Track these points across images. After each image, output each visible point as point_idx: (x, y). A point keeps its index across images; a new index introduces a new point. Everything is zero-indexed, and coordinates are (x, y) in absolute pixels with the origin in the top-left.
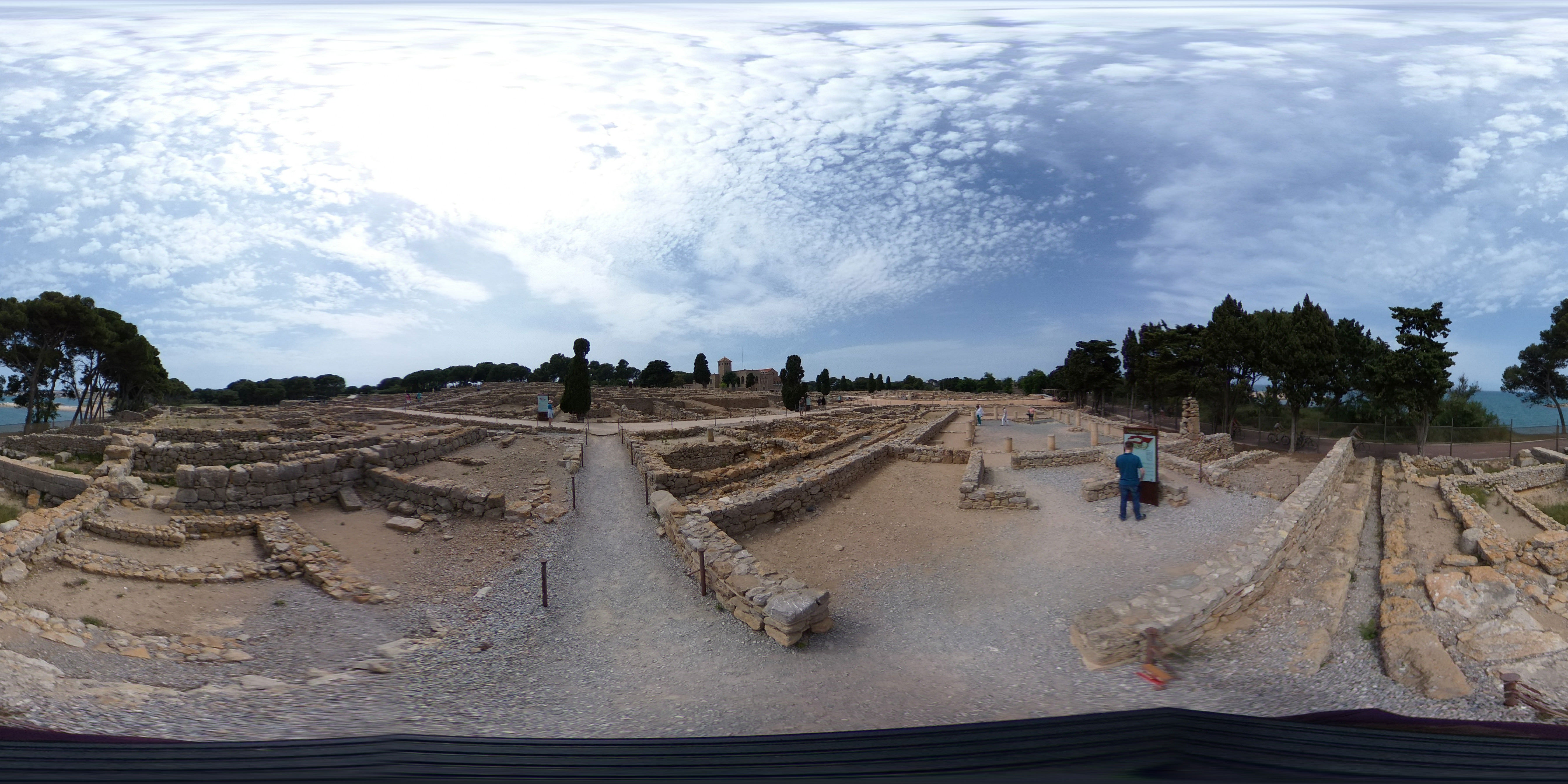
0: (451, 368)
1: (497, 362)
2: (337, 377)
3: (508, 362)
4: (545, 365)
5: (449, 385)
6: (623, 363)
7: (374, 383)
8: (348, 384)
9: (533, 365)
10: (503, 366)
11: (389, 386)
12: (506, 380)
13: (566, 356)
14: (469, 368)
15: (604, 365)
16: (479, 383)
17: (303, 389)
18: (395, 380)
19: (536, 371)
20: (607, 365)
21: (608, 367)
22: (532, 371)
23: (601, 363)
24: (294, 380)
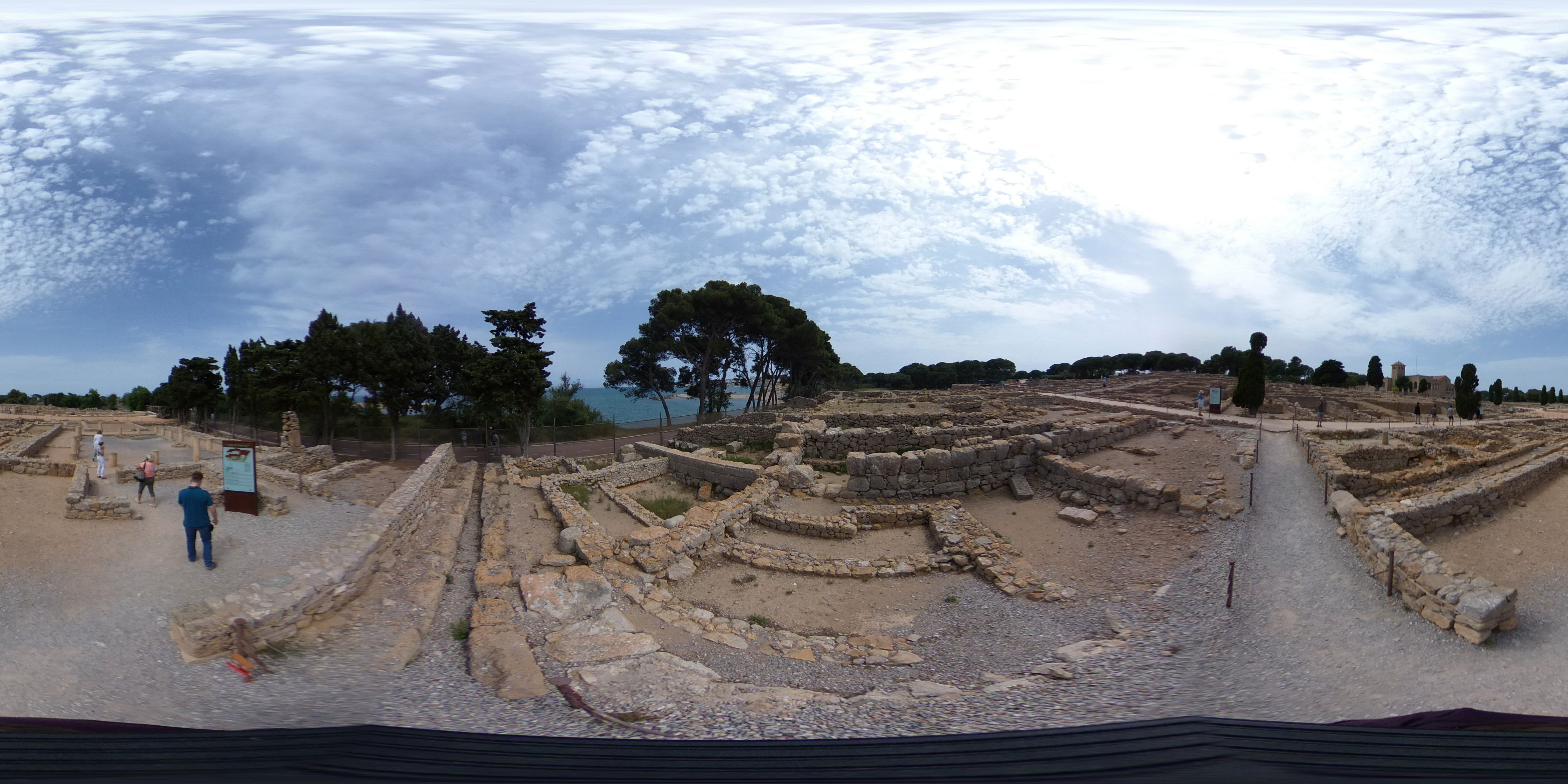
0: (1120, 356)
1: (1166, 351)
2: (1007, 361)
3: (1177, 352)
4: (1215, 357)
5: (1118, 372)
6: (1296, 360)
7: (1044, 368)
8: (1018, 370)
9: (1204, 357)
10: (1172, 356)
11: (1058, 371)
12: (1174, 369)
13: (1238, 349)
14: (1138, 356)
15: (1276, 361)
16: (1147, 372)
17: (974, 373)
18: (1064, 366)
19: (1206, 362)
20: (1279, 361)
21: (1280, 363)
22: (1202, 363)
23: (1273, 358)
24: (966, 363)
